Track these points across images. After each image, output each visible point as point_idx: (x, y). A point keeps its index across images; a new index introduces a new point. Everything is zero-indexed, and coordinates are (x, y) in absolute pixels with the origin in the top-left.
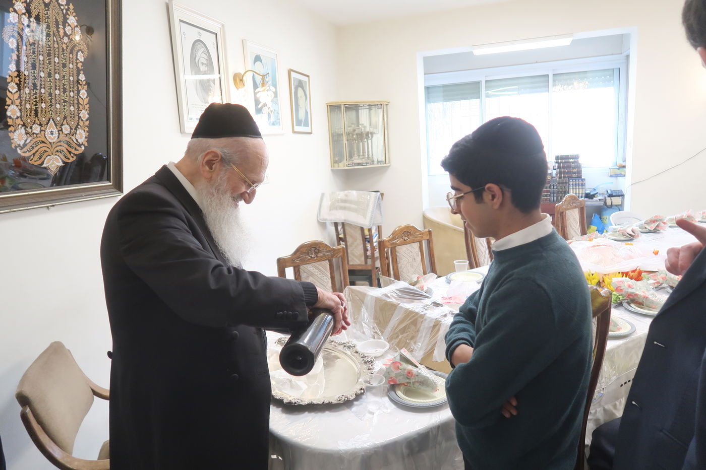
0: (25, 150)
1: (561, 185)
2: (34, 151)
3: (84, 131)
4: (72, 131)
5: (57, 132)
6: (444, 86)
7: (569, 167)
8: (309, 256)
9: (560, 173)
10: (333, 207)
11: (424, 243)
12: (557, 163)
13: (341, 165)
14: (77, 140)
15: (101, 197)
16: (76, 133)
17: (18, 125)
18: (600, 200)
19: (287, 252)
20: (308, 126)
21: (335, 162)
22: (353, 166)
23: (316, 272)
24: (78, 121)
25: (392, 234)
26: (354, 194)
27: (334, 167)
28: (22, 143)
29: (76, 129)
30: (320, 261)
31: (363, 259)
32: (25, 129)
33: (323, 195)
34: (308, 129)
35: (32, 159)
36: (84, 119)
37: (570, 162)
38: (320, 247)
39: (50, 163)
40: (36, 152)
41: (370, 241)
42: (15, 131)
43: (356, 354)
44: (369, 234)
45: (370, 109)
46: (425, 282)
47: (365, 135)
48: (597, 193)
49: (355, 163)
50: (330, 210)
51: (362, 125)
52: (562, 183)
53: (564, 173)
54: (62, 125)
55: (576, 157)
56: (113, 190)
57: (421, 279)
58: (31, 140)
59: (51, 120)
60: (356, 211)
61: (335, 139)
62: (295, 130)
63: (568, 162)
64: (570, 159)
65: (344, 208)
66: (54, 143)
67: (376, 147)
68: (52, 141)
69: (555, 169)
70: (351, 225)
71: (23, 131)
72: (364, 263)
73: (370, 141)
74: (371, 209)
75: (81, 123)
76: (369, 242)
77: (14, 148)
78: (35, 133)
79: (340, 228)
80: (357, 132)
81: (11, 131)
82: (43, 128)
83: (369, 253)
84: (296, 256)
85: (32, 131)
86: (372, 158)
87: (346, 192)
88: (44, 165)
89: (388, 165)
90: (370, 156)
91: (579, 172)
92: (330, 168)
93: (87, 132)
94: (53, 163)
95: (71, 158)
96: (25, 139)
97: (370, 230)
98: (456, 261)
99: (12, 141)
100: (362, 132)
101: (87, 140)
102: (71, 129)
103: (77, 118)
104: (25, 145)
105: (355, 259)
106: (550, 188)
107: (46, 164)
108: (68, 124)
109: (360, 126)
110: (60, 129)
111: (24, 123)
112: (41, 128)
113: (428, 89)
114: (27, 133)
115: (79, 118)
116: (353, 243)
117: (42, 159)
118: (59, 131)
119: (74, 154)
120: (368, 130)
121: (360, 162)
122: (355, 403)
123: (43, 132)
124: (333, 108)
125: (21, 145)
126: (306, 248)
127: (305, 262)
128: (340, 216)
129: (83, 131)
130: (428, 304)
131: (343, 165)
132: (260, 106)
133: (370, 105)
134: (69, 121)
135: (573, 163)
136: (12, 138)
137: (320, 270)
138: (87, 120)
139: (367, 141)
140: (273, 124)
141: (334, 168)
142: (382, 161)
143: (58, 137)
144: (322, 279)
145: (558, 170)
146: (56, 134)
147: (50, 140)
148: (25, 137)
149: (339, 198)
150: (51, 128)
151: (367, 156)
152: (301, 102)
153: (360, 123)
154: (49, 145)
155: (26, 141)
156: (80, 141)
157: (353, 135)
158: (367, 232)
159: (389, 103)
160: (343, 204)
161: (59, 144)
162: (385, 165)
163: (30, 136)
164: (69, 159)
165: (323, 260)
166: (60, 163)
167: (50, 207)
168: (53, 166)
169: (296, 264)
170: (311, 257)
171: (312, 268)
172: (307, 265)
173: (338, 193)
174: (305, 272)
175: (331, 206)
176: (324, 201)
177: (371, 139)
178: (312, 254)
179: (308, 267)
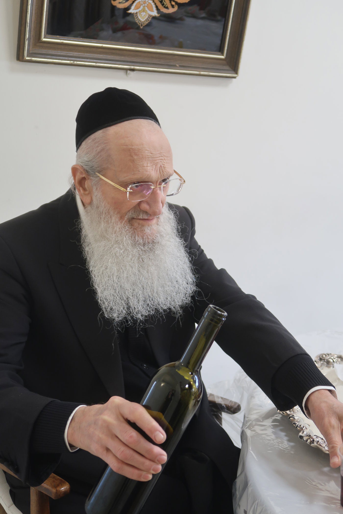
15: (202, 73)
39: (140, 9)
56: (227, 67)
88: (131, 11)
94: (144, 11)
95: (169, 6)
107: (134, 10)
119: (176, 3)
164: (168, 8)
166: (152, 11)
167: (129, 72)
168: (143, 14)
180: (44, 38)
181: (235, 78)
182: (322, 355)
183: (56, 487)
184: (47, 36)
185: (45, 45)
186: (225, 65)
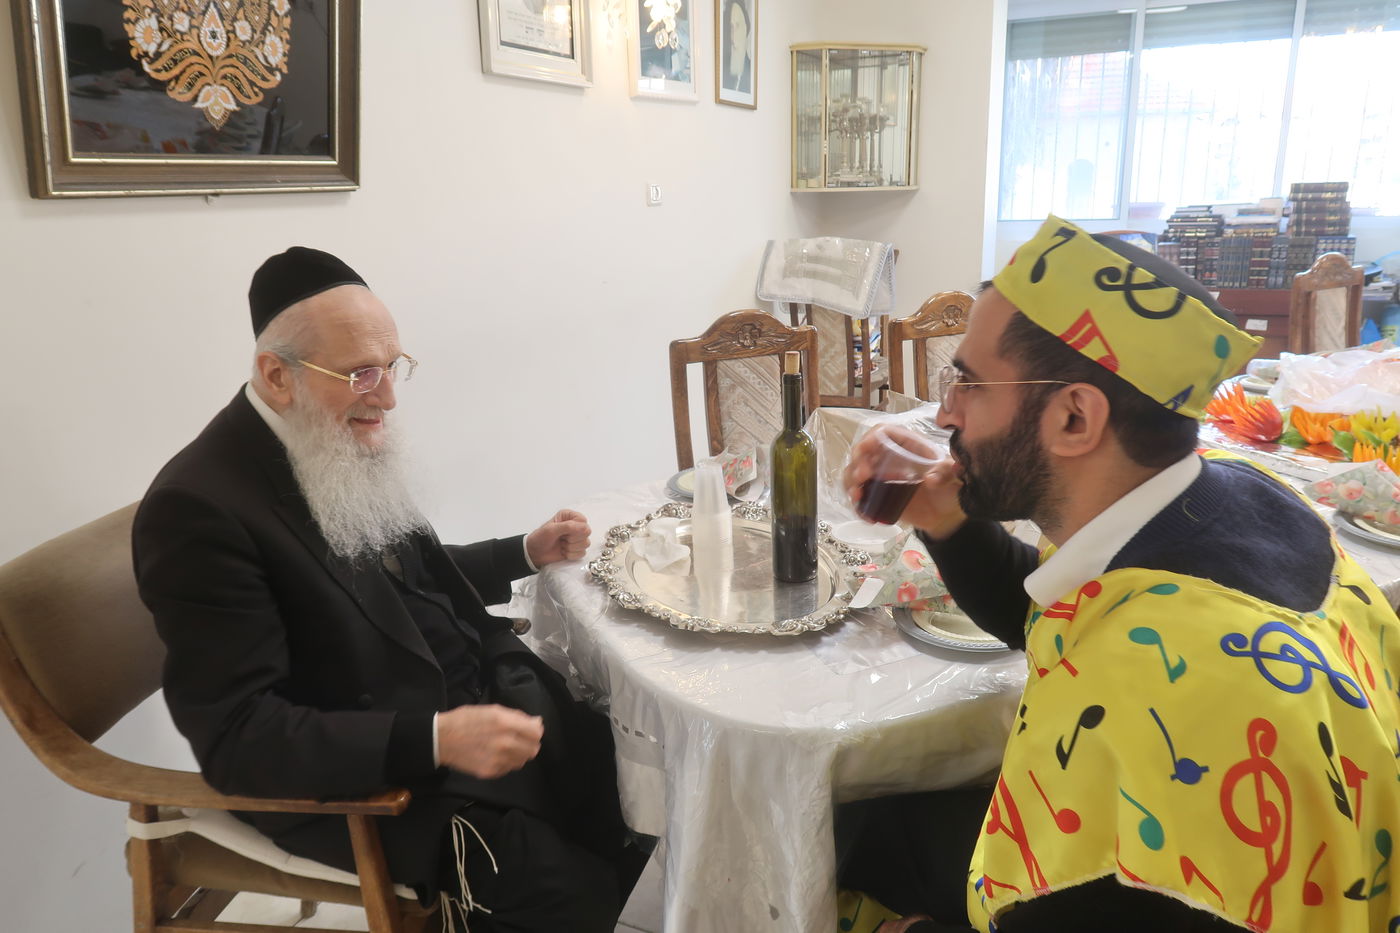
0: (158, 64)
1: (1297, 250)
2: (176, 71)
3: (281, 39)
4: (256, 37)
5: (225, 35)
6: (1050, 22)
7: (1322, 210)
8: (739, 343)
9: (1298, 223)
10: (789, 272)
12: (1294, 199)
13: (813, 182)
14: (266, 58)
15: (316, 188)
16: (263, 43)
17: (144, 8)
18: (1385, 288)
19: (694, 329)
20: (749, 92)
21: (802, 176)
22: (837, 187)
23: (751, 378)
24: (269, 15)
25: (921, 310)
26: (836, 244)
27: (797, 187)
28: (152, 49)
29: (263, 33)
30: (761, 354)
31: (845, 384)
32: (157, 18)
33: (770, 244)
34: (746, 99)
35: (174, 88)
36: (281, 13)
37: (1325, 200)
38: (762, 325)
39: (211, 101)
40: (183, 72)
41: (863, 347)
42: (137, 20)
43: (829, 546)
44: (863, 332)
45: (883, 67)
47: (867, 121)
48: (1379, 273)
49: (842, 183)
50: (785, 276)
51: (863, 100)
52: (1301, 246)
53: (1308, 223)
54: (235, 19)
55: (1342, 188)
56: (340, 177)
58: (171, 46)
59: (212, 5)
60: (836, 280)
61: (804, 127)
62: (721, 98)
63: (1320, 199)
64: (1327, 192)
65: (813, 275)
66: (217, 57)
67: (890, 150)
68: (214, 54)
69: (1285, 216)
70: (825, 310)
71: (153, 22)
72: (846, 393)
73: (876, 137)
74: (870, 279)
75: (274, 21)
76: (860, 349)
77: (136, 58)
78: (178, 31)
79: (801, 316)
80: (851, 114)
81: (128, 21)
82: (195, 22)
83: (858, 373)
84: (712, 339)
85: (172, 25)
86: (880, 172)
87: (821, 240)
88: (199, 105)
89: (914, 188)
90: (876, 168)
91: (1344, 223)
92: (789, 190)
93: (288, 42)
94: (217, 103)
95: (252, 95)
96: (159, 41)
97: (864, 323)
99: (132, 43)
100: (861, 115)
101: (286, 59)
102: (254, 31)
103: (265, 8)
104: (158, 55)
105: (829, 384)
106: (1270, 255)
107: (203, 102)
108: (246, 19)
109: (858, 103)
110: (230, 28)
111: (155, 5)
112: (190, 21)
113: (1013, 27)
114: (161, 30)
115: (271, 8)
116: (826, 350)
117: (195, 90)
118: (228, 32)
119: (260, 89)
120: (874, 111)
121: (854, 180)
122: (825, 639)
123: (195, 31)
124: (805, 58)
125: (151, 55)
126: (733, 325)
127: (731, 355)
128: (804, 291)
129: (278, 39)
131: (815, 185)
132: (649, 30)
133: (883, 55)
134: (249, 15)
135: (1332, 200)
136: (130, 35)
137: (759, 375)
138: (286, 15)
139: (872, 135)
140: (676, 78)
141: (798, 190)
142: (900, 180)
143: (228, 46)
144: (764, 393)
145: (1294, 217)
146: (222, 40)
147: (210, 51)
148: (158, 37)
149: (805, 251)
150: (211, 23)
151: (868, 169)
152: (738, 35)
153: (860, 95)
154: (208, 62)
155: (160, 45)
156: (274, 61)
157: (841, 121)
158: (857, 329)
159: (925, 50)
160: (811, 267)
161: (229, 61)
162: (907, 188)
163: (169, 36)
164: (249, 97)
165: (768, 355)
166: (230, 104)
167: (210, 197)
168: (217, 108)
169: (711, 358)
170: (743, 345)
171: (743, 369)
172: (733, 362)
173: (802, 241)
174: (727, 376)
175: (785, 269)
176: (773, 257)
177: (880, 132)
178: (746, 339)
179: (733, 365)
180: (73, 157)
181: (356, 190)
182: (612, 529)
183: (393, 800)
184: (77, 153)
185: (76, 168)
186: (337, 174)
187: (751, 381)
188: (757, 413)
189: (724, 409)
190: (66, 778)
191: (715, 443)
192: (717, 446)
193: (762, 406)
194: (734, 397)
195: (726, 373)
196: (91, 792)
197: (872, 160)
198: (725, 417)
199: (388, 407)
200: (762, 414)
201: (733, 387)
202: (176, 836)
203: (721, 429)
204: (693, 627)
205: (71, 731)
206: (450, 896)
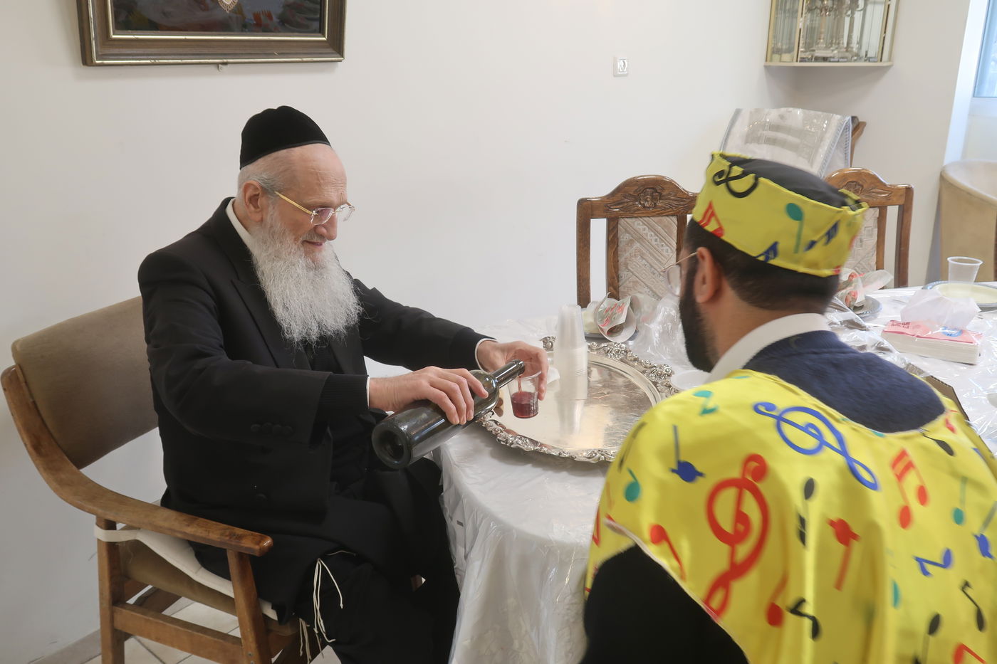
8: (640, 204)
10: (751, 138)
11: (893, 212)
13: (786, 57)
15: (305, 59)
19: (600, 189)
21: (777, 51)
22: (808, 61)
23: (649, 235)
26: (797, 115)
27: (771, 60)
30: (660, 215)
33: (737, 112)
38: (663, 189)
46: (864, 286)
49: (816, 57)
50: (746, 142)
56: (329, 50)
57: (858, 281)
60: (794, 148)
65: (772, 142)
73: (858, 16)
74: (826, 148)
84: (615, 199)
86: (857, 48)
87: (783, 110)
89: (886, 64)
90: (855, 46)
92: (763, 63)
98: (954, 258)
121: (828, 55)
126: (636, 188)
127: (631, 213)
130: (836, 320)
131: (788, 60)
137: (657, 233)
139: (853, 13)
141: (771, 64)
142: (875, 58)
144: (660, 249)
149: (768, 120)
151: (845, 45)
160: (772, 133)
162: (879, 64)
165: (667, 216)
167: (220, 65)
169: (613, 215)
170: (644, 207)
171: (641, 227)
172: (634, 220)
173: (767, 110)
174: (627, 231)
175: (748, 136)
176: (738, 124)
177: (864, 10)
178: (646, 200)
179: (634, 223)
180: (114, 34)
181: (340, 61)
183: (258, 543)
184: (117, 31)
185: (116, 43)
186: (327, 48)
187: (649, 238)
188: (652, 266)
189: (622, 260)
190: (56, 491)
191: (612, 288)
192: (614, 290)
193: (658, 260)
194: (631, 250)
195: (626, 230)
196: (71, 504)
197: (850, 37)
198: (622, 267)
199: (331, 238)
200: (655, 266)
201: (631, 242)
202: (127, 542)
203: (618, 277)
204: (512, 444)
205: (66, 458)
206: (307, 623)
